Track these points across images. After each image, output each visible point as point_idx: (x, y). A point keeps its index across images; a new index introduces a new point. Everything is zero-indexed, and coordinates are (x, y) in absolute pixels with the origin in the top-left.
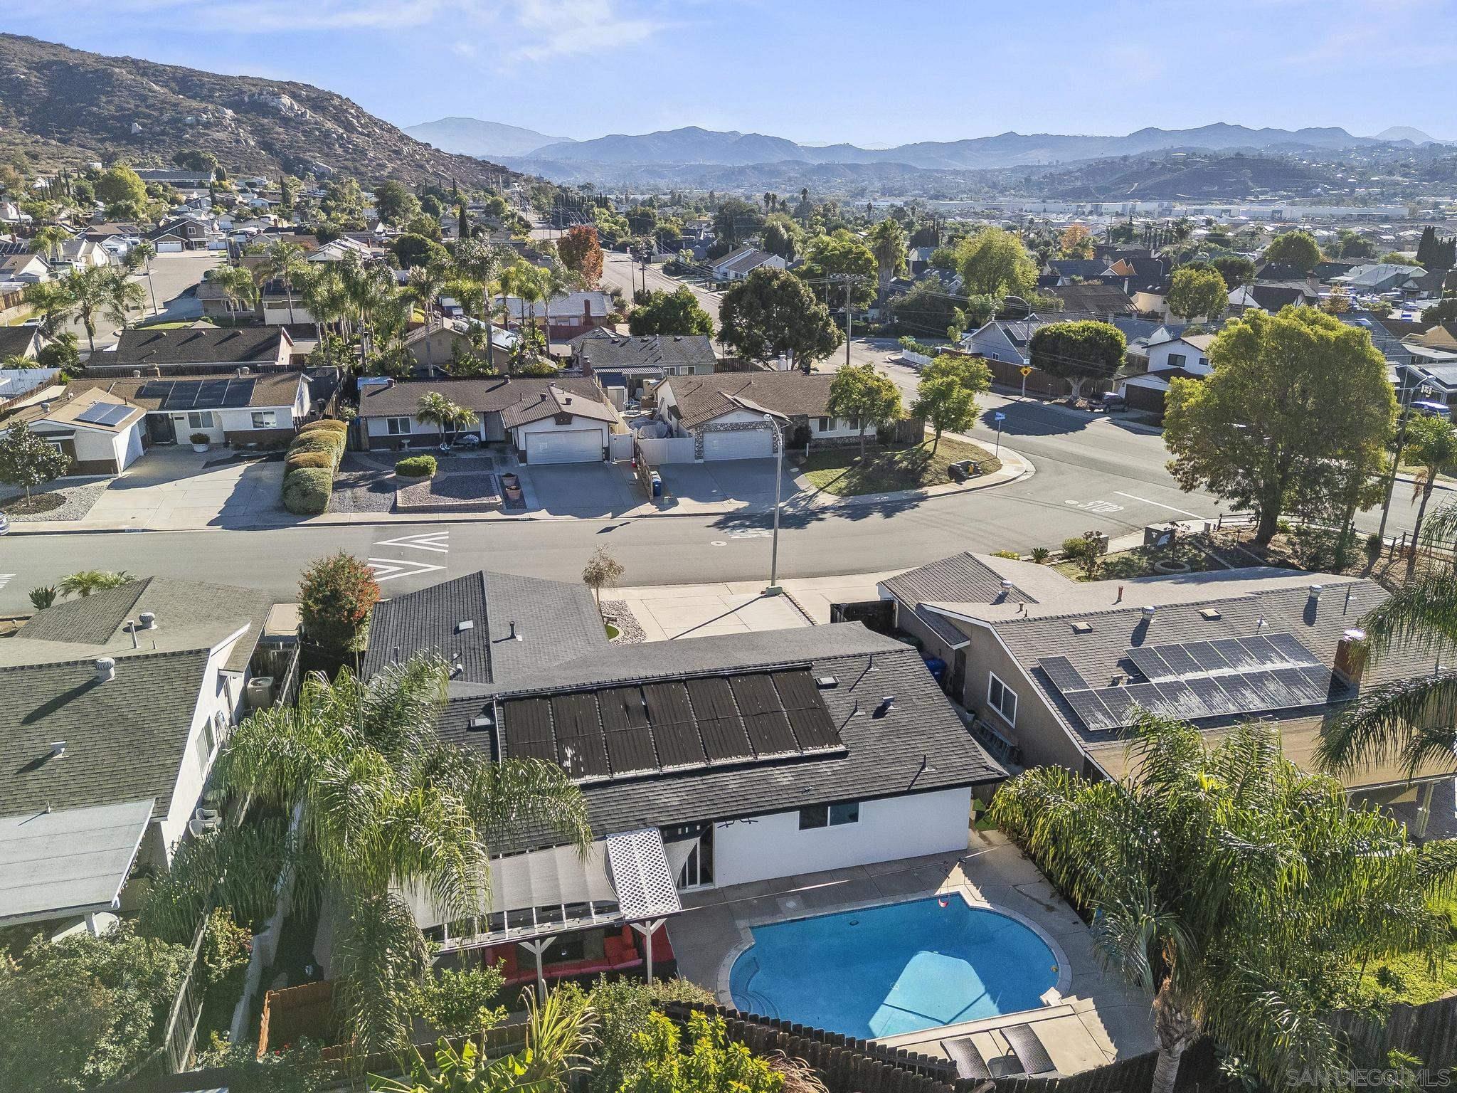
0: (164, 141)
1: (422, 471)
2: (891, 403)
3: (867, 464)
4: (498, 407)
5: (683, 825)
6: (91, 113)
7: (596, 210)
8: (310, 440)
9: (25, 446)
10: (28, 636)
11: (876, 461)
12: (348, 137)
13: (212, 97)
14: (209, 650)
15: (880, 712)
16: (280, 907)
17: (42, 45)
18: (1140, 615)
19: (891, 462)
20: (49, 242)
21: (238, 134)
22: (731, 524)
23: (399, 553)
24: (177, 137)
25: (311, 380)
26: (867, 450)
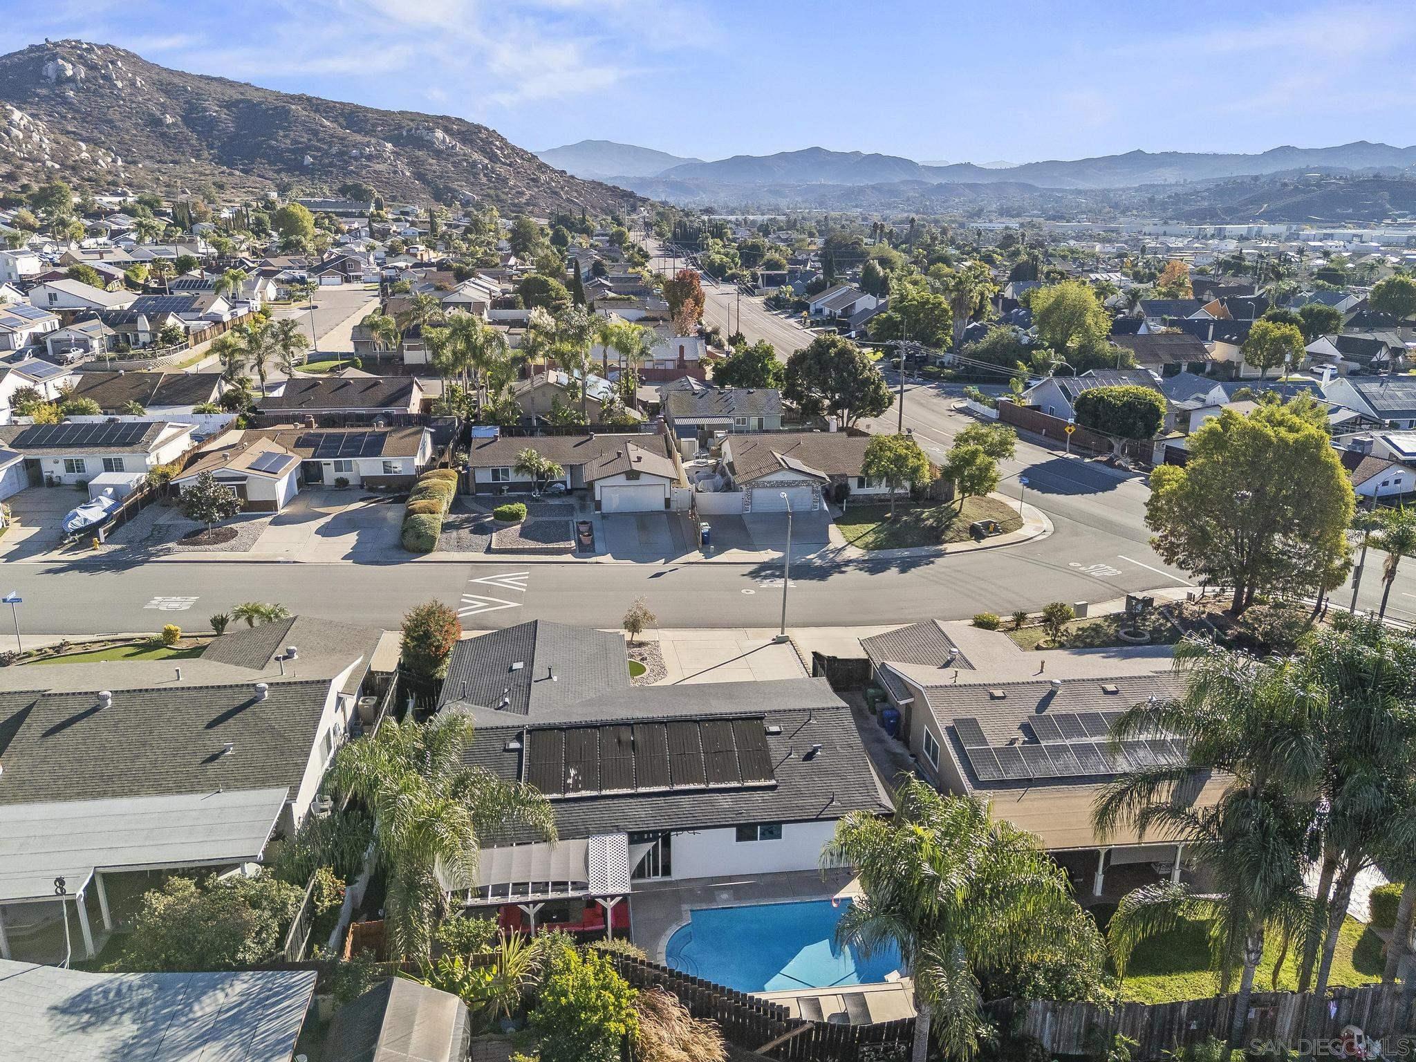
0: (332, 172)
1: (515, 517)
2: (916, 470)
3: (895, 520)
4: (582, 461)
5: (648, 832)
6: (272, 147)
7: (710, 241)
8: (427, 488)
9: (210, 492)
10: (210, 658)
11: (905, 518)
12: (492, 167)
13: (375, 131)
14: (331, 680)
15: (809, 756)
16: (366, 867)
17: (232, 84)
18: (1049, 687)
19: (918, 519)
20: (232, 282)
21: (396, 166)
22: (763, 574)
23: (487, 590)
24: (343, 168)
25: (433, 430)
26: (897, 506)
